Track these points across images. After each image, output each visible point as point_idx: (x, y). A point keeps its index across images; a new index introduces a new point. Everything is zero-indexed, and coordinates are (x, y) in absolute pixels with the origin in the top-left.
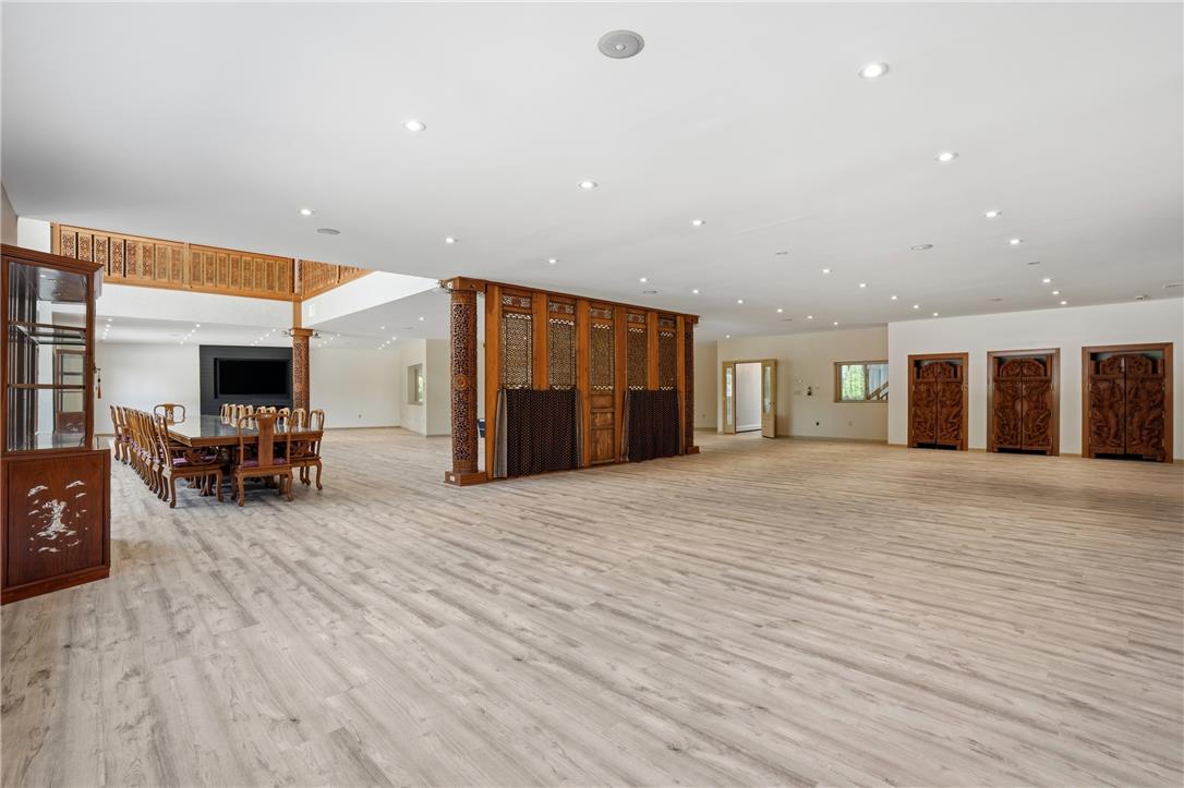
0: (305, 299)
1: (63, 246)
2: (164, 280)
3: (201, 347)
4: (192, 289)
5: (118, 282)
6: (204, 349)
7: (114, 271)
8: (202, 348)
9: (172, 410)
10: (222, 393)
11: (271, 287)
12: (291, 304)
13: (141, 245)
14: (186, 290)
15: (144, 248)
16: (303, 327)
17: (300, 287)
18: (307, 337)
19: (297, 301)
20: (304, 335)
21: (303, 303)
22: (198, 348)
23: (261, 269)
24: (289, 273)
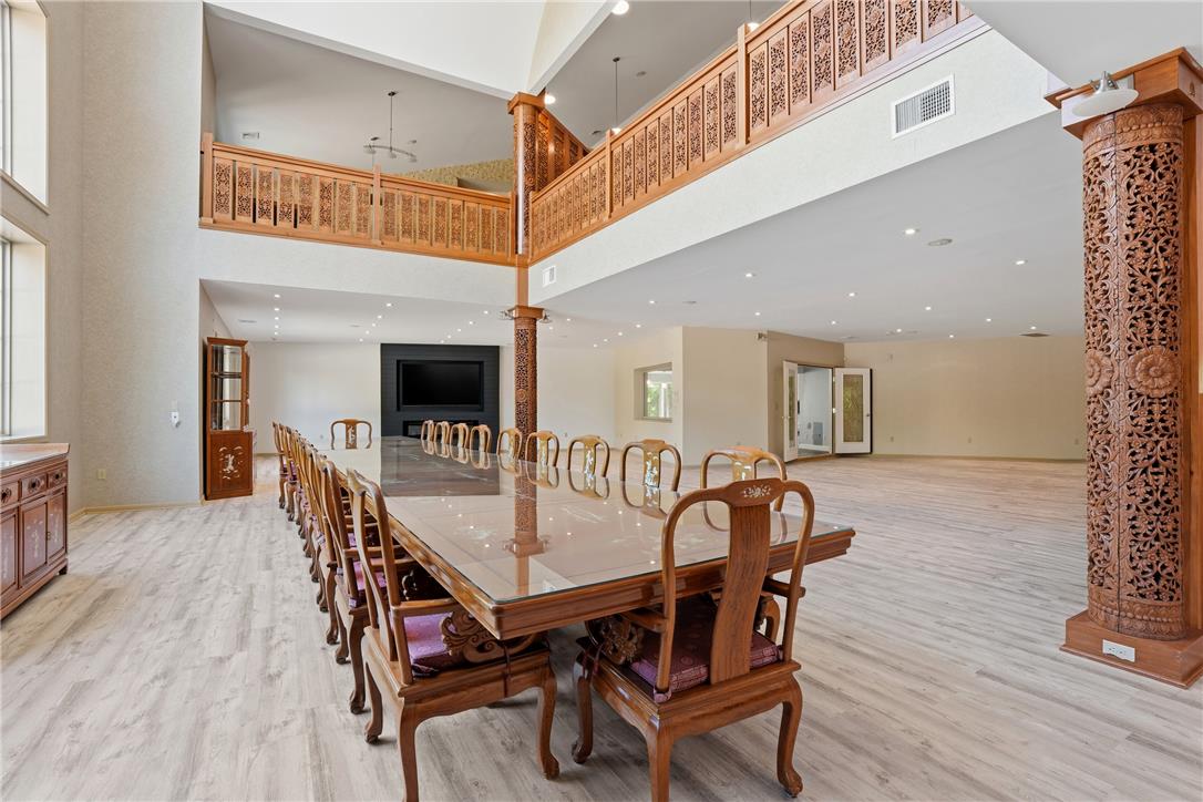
0: (533, 263)
1: (216, 182)
2: (346, 233)
3: (382, 345)
4: (383, 247)
5: (287, 236)
6: (386, 349)
7: (282, 219)
8: (384, 347)
9: (354, 428)
10: (405, 403)
11: (486, 245)
12: (513, 271)
13: (318, 179)
14: (376, 247)
15: (322, 185)
16: (530, 305)
17: (526, 246)
18: (535, 320)
19: (523, 266)
20: (529, 318)
21: (530, 269)
22: (379, 347)
23: (474, 220)
24: (511, 224)
